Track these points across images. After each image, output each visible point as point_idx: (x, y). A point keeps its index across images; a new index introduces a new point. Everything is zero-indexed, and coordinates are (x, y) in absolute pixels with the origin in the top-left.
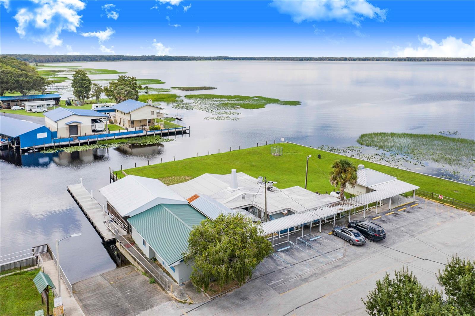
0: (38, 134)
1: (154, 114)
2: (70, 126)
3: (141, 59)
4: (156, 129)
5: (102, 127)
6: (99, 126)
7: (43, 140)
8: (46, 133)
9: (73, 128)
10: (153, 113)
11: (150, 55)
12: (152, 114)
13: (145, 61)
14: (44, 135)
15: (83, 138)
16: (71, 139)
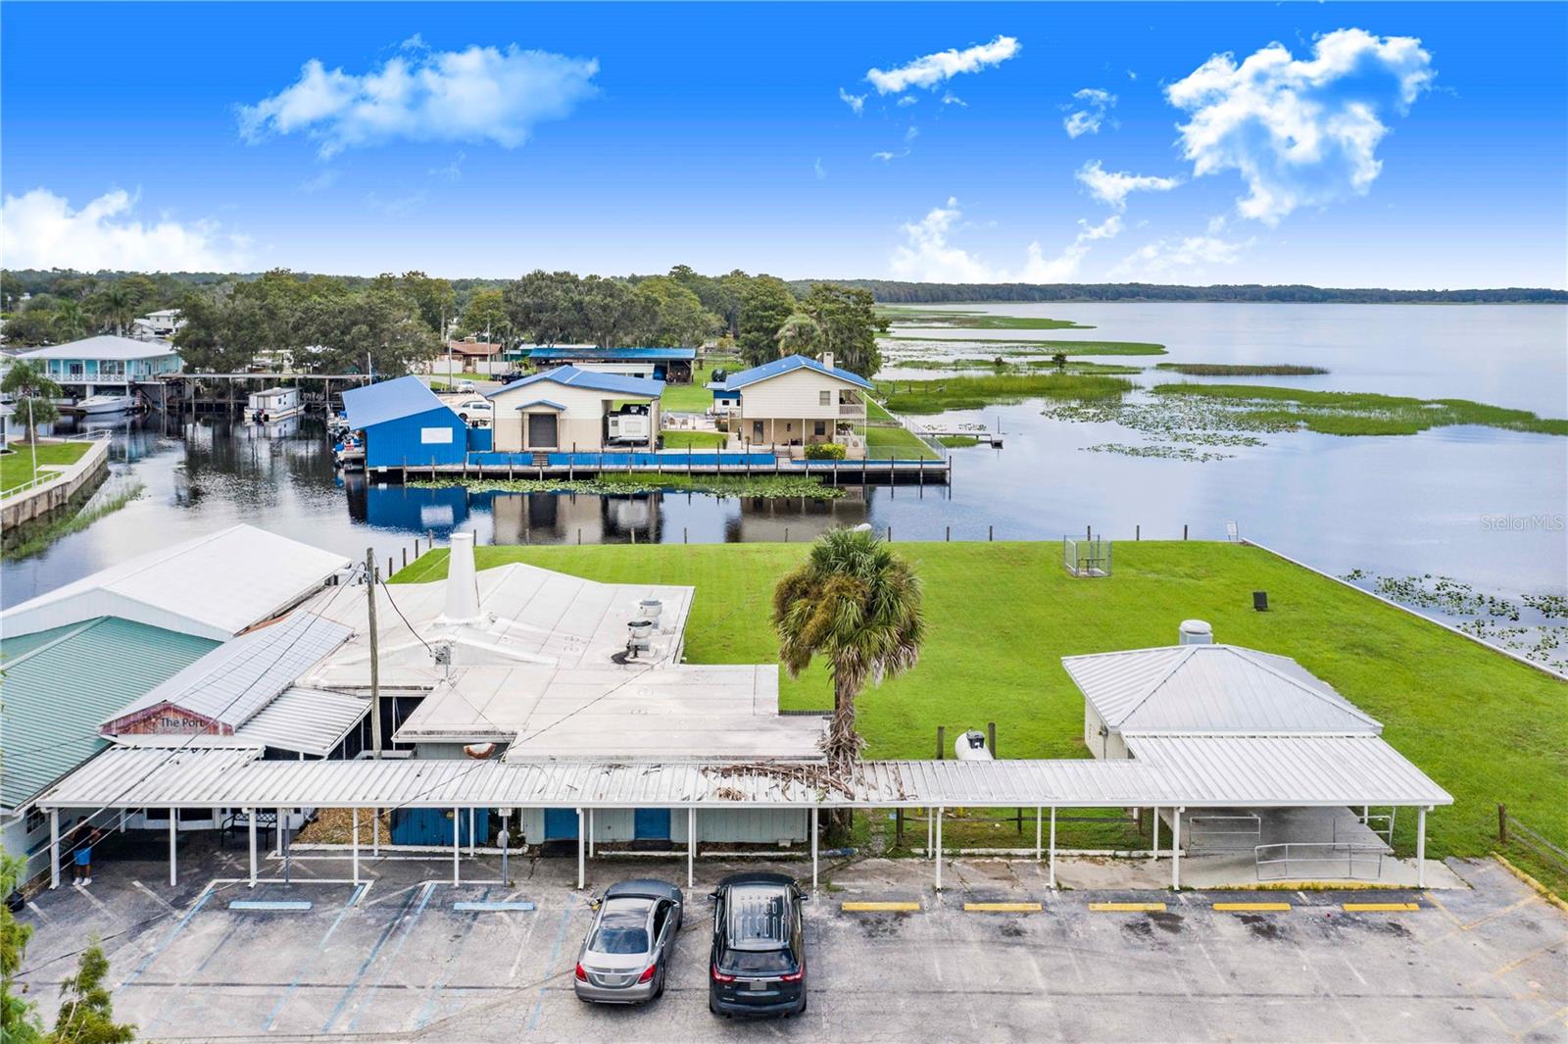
0: (424, 430)
1: (829, 404)
2: (532, 416)
3: (1206, 295)
4: (827, 456)
5: (640, 432)
6: (628, 427)
7: (439, 451)
8: (451, 429)
9: (543, 424)
10: (825, 398)
11: (1241, 283)
12: (821, 404)
13: (1222, 301)
14: (442, 435)
15: (562, 457)
16: (525, 457)
